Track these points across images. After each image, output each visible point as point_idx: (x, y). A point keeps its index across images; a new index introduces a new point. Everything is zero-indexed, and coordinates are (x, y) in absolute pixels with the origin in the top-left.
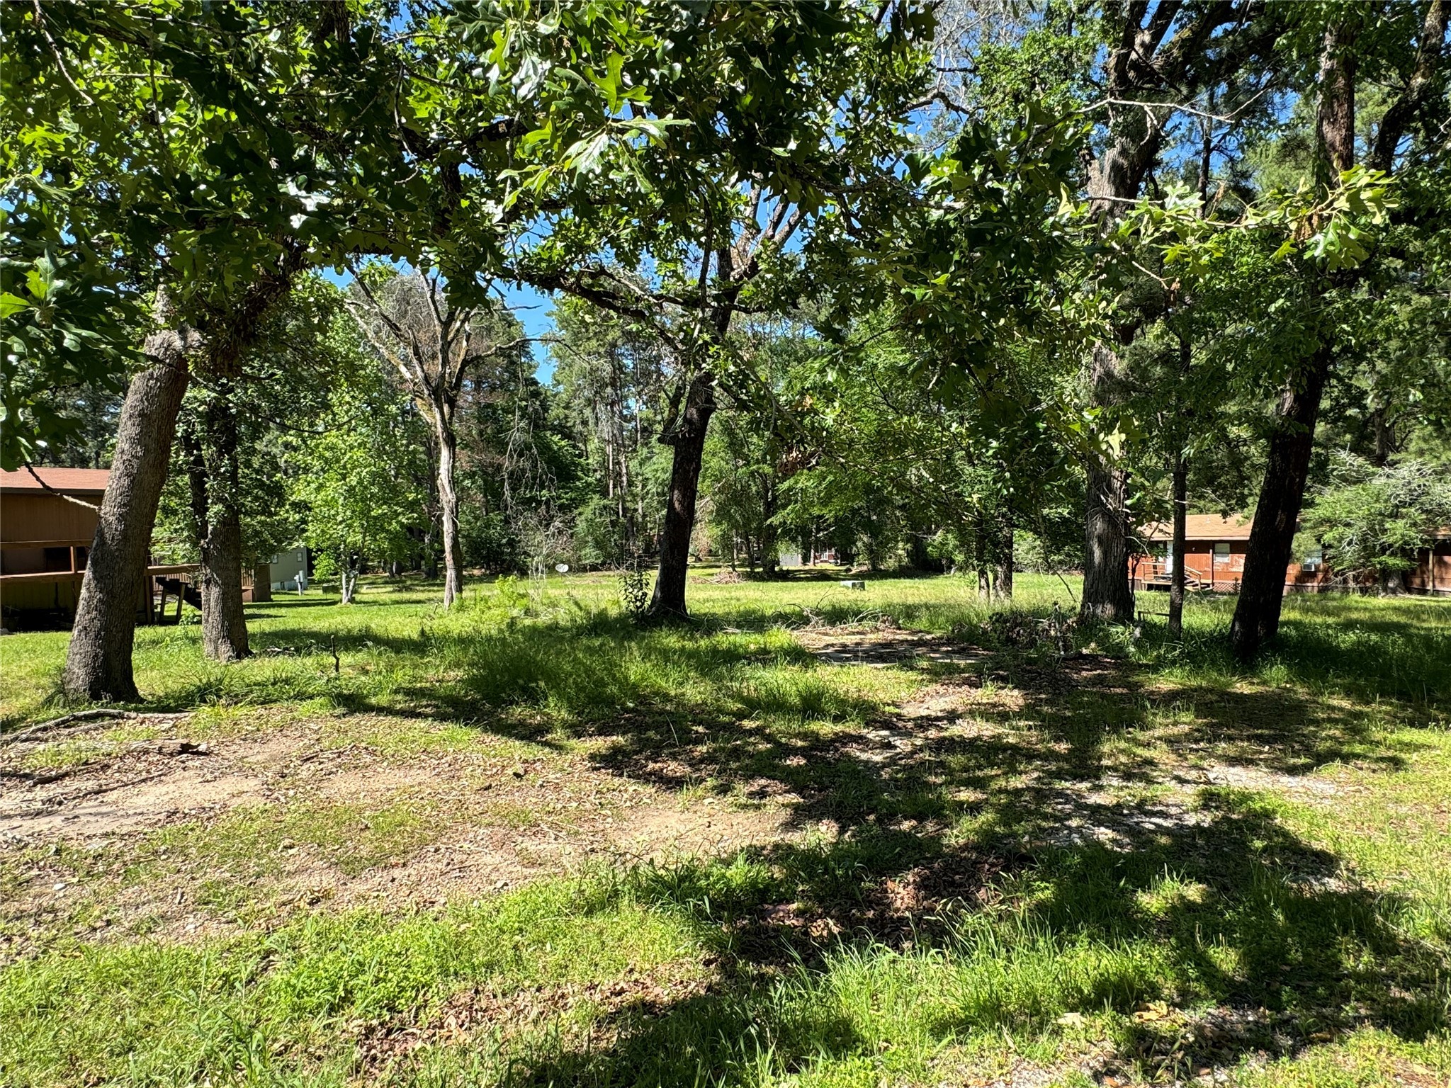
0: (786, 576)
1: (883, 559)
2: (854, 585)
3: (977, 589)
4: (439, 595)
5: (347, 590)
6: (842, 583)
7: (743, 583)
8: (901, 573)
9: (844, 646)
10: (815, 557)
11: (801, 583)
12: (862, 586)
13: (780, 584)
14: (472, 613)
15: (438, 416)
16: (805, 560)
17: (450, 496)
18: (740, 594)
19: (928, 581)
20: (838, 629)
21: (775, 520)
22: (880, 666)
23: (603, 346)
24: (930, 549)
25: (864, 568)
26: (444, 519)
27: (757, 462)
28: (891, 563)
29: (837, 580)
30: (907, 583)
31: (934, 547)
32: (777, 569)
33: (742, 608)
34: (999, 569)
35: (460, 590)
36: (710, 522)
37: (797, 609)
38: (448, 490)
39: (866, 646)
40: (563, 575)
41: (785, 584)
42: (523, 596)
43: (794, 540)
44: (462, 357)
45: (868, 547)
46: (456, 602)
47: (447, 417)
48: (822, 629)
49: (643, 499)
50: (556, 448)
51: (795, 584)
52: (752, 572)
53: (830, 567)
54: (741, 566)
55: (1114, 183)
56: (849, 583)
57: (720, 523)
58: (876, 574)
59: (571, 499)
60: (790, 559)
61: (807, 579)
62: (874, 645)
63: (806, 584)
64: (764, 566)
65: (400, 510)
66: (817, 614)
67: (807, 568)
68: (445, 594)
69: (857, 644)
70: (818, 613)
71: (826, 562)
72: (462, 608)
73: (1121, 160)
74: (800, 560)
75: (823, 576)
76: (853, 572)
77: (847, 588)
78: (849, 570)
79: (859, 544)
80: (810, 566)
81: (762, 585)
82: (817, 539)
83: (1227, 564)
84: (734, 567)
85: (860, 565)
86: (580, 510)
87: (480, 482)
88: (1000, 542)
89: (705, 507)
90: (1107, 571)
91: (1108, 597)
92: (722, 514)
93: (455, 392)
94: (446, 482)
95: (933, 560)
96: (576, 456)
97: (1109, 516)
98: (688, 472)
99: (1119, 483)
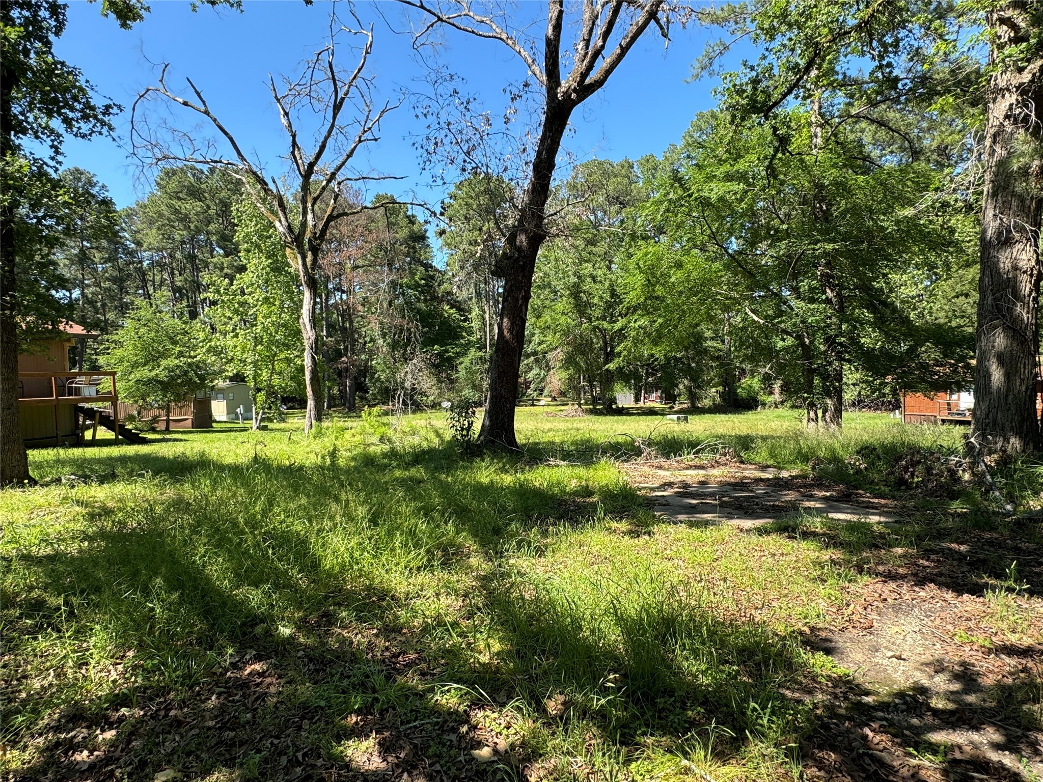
0: (621, 412)
1: (699, 399)
2: (678, 418)
3: (805, 421)
5: (256, 419)
6: (668, 417)
7: (586, 417)
8: (715, 410)
9: (686, 486)
10: (645, 398)
11: (633, 417)
12: (686, 419)
13: (616, 418)
15: (300, 262)
16: (637, 400)
17: (310, 334)
18: (581, 425)
19: (742, 416)
20: (673, 461)
21: (611, 366)
22: (748, 524)
24: (739, 390)
25: (685, 406)
26: (305, 354)
27: (598, 319)
28: (706, 403)
29: (663, 415)
30: (723, 417)
31: (743, 389)
32: (614, 407)
33: (579, 437)
34: (829, 401)
35: (319, 419)
36: (560, 368)
37: (629, 439)
38: (308, 327)
39: (713, 487)
41: (620, 418)
42: (386, 425)
43: (627, 381)
44: (328, 213)
45: (689, 389)
46: (315, 429)
47: (310, 264)
48: (656, 462)
50: (446, 315)
51: (628, 418)
52: (595, 408)
53: (657, 405)
54: (586, 404)
56: (675, 417)
57: (568, 369)
58: (695, 410)
59: (457, 353)
60: (624, 398)
61: (638, 414)
62: (723, 484)
63: (637, 418)
64: (604, 404)
66: (649, 445)
67: (638, 406)
68: (307, 421)
69: (703, 483)
70: (650, 443)
71: (654, 401)
74: (633, 399)
75: (651, 412)
76: (676, 409)
77: (673, 420)
78: (672, 407)
79: (681, 386)
80: (641, 404)
81: (601, 419)
82: (647, 383)
84: (580, 405)
85: (681, 403)
86: (461, 359)
88: (829, 376)
89: (557, 356)
90: (1011, 397)
91: (1012, 429)
92: (569, 361)
93: (318, 241)
94: (307, 321)
95: (743, 399)
96: (462, 321)
97: (1014, 330)
98: (518, 300)
99: (1027, 289)
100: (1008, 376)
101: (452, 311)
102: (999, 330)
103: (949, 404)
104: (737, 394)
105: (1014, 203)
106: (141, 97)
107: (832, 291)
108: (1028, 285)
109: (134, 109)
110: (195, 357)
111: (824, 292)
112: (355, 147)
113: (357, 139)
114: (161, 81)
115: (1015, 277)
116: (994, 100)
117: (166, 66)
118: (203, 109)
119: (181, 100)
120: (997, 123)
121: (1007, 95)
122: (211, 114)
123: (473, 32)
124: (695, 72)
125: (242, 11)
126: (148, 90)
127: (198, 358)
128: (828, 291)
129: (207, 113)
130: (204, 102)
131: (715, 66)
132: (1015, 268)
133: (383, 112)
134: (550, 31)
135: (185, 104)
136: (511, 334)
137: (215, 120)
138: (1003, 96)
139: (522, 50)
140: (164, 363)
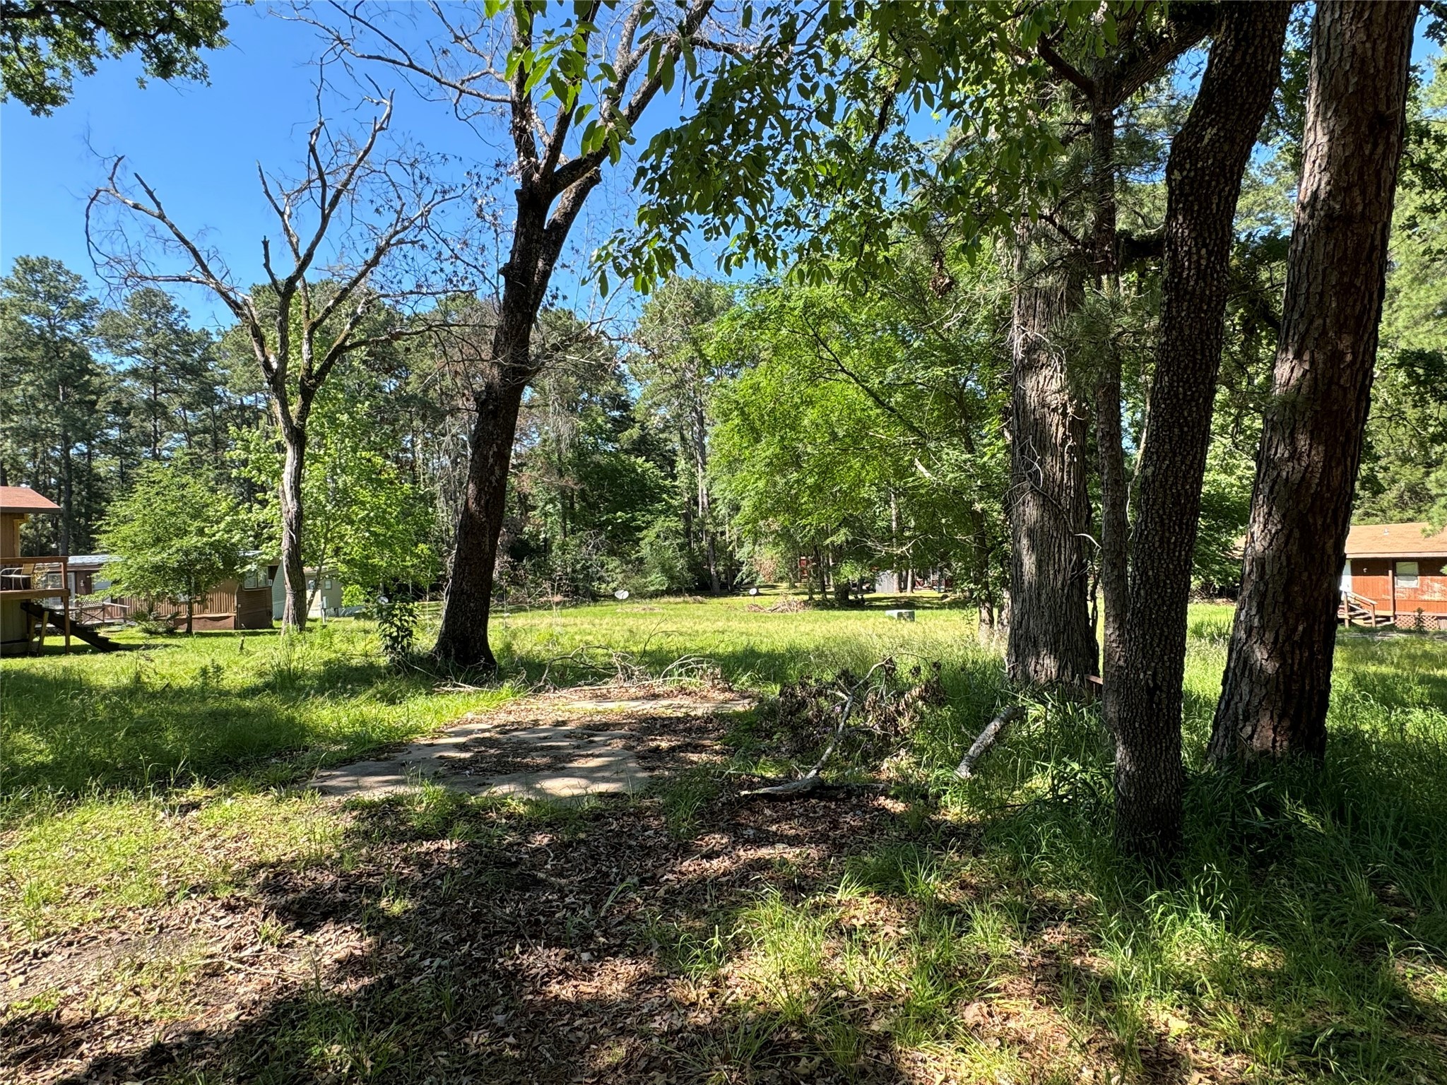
2: (900, 615)
6: (888, 613)
12: (912, 616)
17: (290, 505)
38: (289, 497)
50: (639, 471)
56: (895, 613)
59: (648, 522)
60: (888, 583)
67: (900, 595)
71: (930, 587)
74: (896, 586)
77: (891, 618)
78: (943, 597)
80: (908, 593)
83: (1415, 590)
86: (645, 532)
87: (559, 506)
93: (314, 381)
94: (287, 488)
96: (662, 478)
97: (1044, 497)
98: (486, 458)
99: (1060, 435)
101: (648, 465)
105: (1039, 309)
106: (93, 199)
108: (1061, 430)
109: (87, 217)
110: (214, 535)
114: (111, 179)
115: (1042, 419)
117: (120, 159)
118: (156, 212)
119: (130, 202)
122: (168, 218)
123: (479, 95)
125: (209, 84)
126: (98, 191)
127: (217, 537)
129: (162, 217)
130: (158, 204)
134: (514, 92)
135: (136, 207)
136: (478, 504)
137: (172, 226)
140: (176, 543)
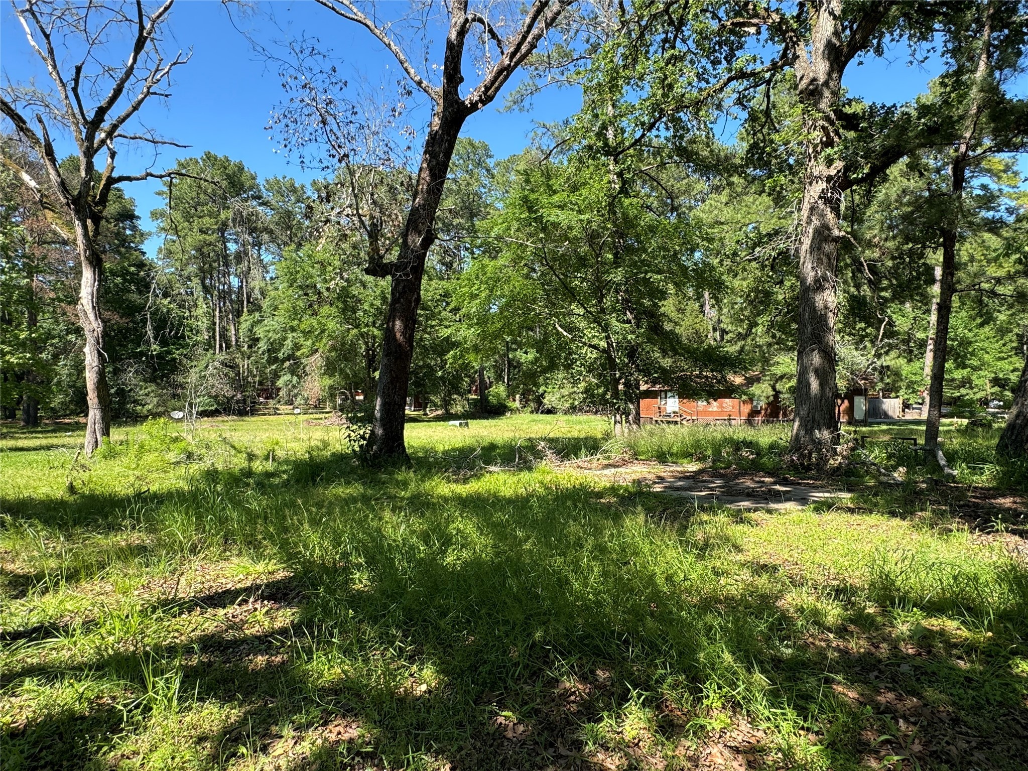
2: (461, 424)
4: (79, 440)
6: (451, 423)
12: (467, 424)
14: (125, 460)
15: (79, 230)
17: (95, 325)
20: (581, 462)
23: (216, 224)
24: (490, 398)
26: (87, 350)
27: (367, 325)
28: (458, 409)
31: (493, 396)
34: (631, 406)
35: (106, 433)
38: (91, 316)
40: (179, 420)
42: (176, 440)
46: (102, 448)
47: (91, 234)
49: (249, 358)
50: (165, 310)
55: (828, 59)
56: (457, 423)
57: (331, 376)
58: (448, 417)
65: (7, 349)
68: (87, 438)
72: (111, 454)
73: (834, 40)
77: (456, 427)
83: (706, 406)
88: (631, 385)
89: (315, 363)
90: (823, 401)
91: (824, 424)
92: (330, 368)
93: (100, 208)
94: (88, 308)
95: (494, 406)
97: (826, 352)
100: (821, 385)
101: (172, 306)
102: (816, 352)
103: (659, 408)
104: (489, 402)
105: (825, 260)
107: (631, 313)
111: (625, 314)
112: (143, 99)
113: (145, 90)
115: (826, 314)
116: (811, 184)
120: (812, 201)
121: (820, 182)
123: (334, 9)
124: (508, 104)
128: (628, 313)
131: (526, 103)
132: (826, 307)
133: (175, 64)
134: (453, 36)
136: (404, 337)
138: (817, 182)
139: (392, 44)
